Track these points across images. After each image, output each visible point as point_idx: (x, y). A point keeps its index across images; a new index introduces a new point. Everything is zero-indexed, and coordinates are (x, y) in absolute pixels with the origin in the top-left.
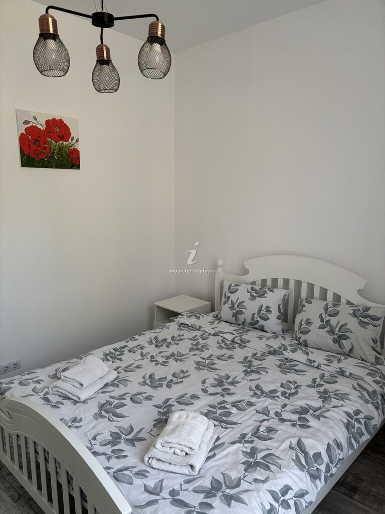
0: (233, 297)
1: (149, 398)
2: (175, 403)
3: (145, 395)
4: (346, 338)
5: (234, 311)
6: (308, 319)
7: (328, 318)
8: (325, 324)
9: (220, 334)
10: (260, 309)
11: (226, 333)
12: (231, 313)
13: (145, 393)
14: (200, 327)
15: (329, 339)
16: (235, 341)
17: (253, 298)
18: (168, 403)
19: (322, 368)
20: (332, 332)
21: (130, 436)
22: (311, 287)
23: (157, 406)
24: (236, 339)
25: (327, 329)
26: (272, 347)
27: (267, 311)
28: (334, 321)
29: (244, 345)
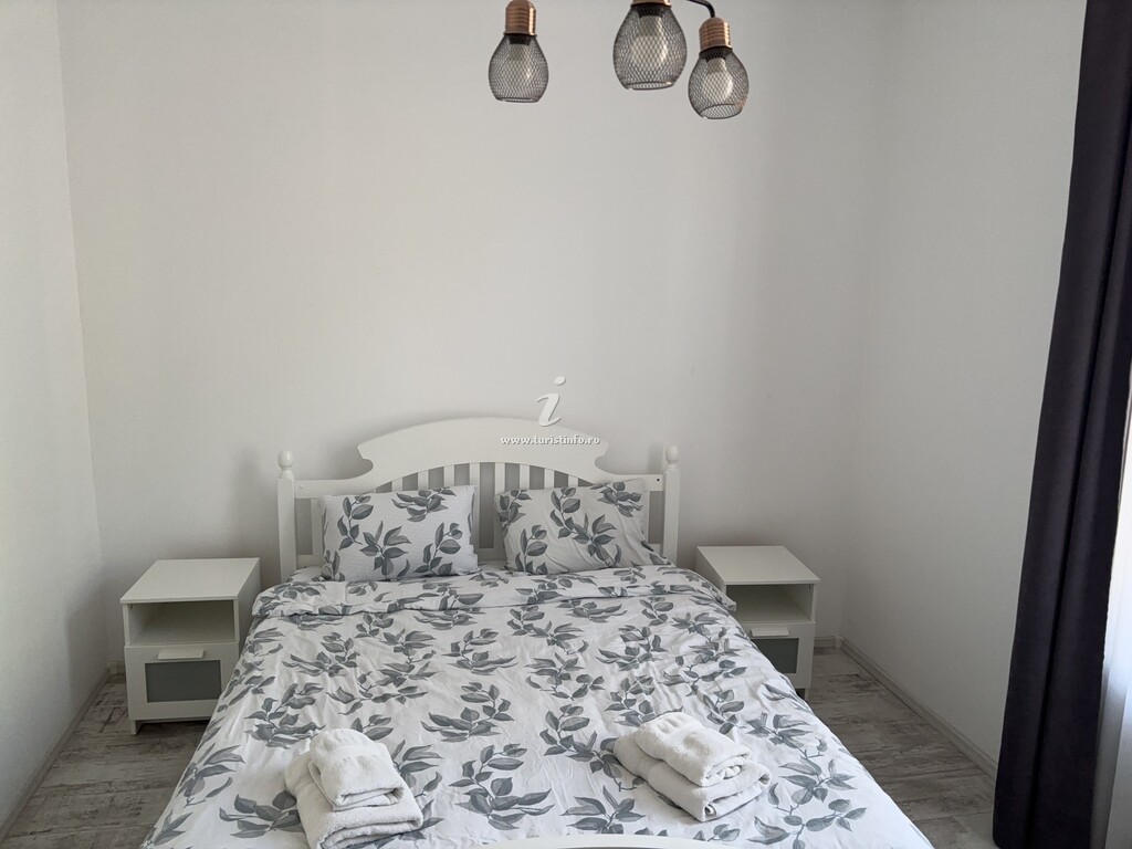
0: (368, 526)
1: (514, 750)
3: (499, 750)
4: (607, 539)
5: (379, 554)
6: (534, 528)
7: (567, 516)
8: (567, 529)
9: (407, 606)
10: (440, 534)
11: (417, 599)
12: (372, 559)
13: (492, 747)
14: (345, 608)
15: (582, 549)
16: (449, 606)
17: (417, 516)
19: (629, 594)
20: (582, 537)
21: (611, 810)
22: (512, 469)
24: (450, 602)
25: (574, 535)
26: (530, 591)
27: (453, 535)
28: (578, 518)
29: (474, 606)
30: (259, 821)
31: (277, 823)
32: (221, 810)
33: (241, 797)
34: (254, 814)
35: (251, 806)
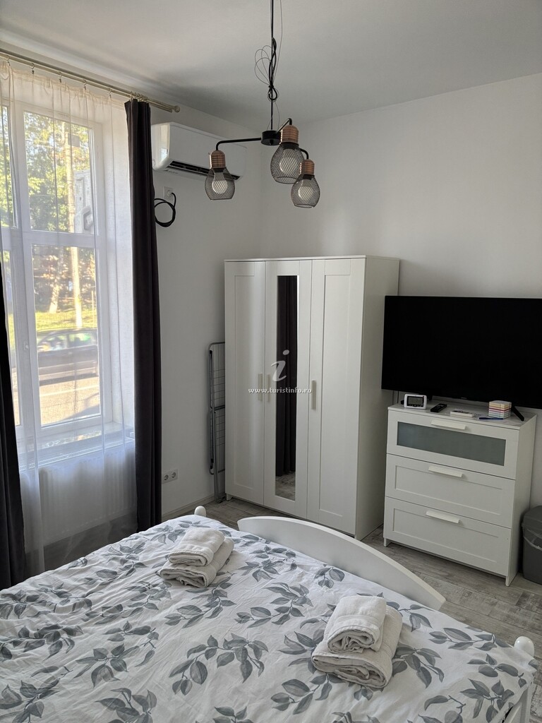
1: (243, 618)
2: (204, 609)
3: (251, 622)
13: (251, 626)
18: (213, 609)
21: (254, 570)
23: (230, 603)
30: (422, 658)
31: (410, 652)
32: (442, 681)
33: (425, 685)
34: (422, 665)
35: (421, 673)
